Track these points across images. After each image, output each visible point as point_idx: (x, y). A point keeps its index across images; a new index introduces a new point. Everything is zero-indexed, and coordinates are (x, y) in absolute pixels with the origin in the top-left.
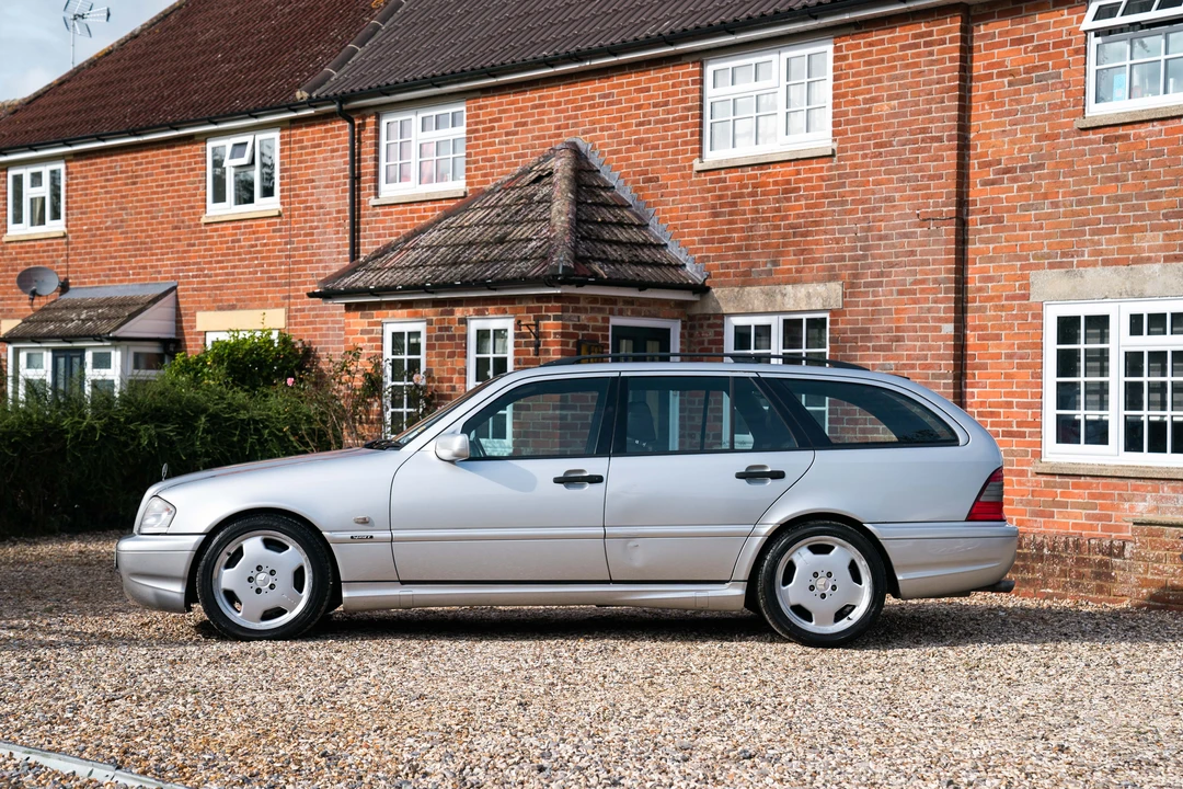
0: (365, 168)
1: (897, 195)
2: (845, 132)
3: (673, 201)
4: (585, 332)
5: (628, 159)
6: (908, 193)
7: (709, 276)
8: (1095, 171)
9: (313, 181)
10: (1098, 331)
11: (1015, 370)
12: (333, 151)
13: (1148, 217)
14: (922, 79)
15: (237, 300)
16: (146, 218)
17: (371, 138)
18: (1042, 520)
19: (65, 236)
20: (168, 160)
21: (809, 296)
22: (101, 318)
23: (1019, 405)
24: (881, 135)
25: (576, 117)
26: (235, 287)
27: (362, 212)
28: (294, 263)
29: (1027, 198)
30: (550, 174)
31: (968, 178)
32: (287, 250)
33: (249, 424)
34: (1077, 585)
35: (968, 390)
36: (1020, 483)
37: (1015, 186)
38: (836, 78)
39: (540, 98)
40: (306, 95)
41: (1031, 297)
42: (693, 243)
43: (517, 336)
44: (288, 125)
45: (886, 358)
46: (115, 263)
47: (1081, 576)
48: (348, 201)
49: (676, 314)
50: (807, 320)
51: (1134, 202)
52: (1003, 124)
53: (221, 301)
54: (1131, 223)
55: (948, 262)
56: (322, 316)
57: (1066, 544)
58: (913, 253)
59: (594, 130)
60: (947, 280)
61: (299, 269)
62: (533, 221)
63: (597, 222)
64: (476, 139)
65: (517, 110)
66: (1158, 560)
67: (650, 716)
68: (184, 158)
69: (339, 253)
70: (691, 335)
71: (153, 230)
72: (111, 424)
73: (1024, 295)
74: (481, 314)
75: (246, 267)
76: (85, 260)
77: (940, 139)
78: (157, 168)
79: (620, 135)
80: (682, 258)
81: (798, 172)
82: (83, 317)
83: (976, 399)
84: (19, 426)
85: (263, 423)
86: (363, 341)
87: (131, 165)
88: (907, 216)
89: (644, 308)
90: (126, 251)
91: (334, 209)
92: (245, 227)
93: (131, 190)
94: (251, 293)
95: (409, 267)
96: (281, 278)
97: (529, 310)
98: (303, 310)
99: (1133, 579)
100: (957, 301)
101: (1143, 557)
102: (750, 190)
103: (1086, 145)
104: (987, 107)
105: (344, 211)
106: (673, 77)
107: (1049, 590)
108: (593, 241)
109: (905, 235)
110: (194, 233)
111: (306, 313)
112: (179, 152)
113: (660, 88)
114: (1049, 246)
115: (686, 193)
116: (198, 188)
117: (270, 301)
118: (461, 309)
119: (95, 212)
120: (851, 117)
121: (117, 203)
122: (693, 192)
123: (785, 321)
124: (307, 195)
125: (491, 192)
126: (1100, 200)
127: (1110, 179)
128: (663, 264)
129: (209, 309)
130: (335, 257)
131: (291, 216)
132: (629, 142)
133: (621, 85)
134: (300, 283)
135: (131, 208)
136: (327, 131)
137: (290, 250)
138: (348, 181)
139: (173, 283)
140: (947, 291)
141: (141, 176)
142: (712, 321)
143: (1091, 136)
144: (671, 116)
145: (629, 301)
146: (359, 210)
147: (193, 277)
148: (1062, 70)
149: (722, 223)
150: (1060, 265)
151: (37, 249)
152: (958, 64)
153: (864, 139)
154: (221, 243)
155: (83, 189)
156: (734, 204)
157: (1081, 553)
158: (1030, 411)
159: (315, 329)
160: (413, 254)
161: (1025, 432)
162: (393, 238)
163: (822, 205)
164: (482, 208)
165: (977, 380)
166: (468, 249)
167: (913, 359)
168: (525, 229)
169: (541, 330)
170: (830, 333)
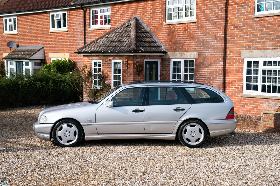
0: (87, 21)
1: (211, 32)
2: (199, 17)
3: (159, 31)
4: (139, 63)
5: (148, 21)
6: (213, 32)
7: (167, 49)
8: (257, 28)
9: (75, 24)
10: (256, 64)
11: (237, 73)
12: (80, 17)
13: (268, 39)
14: (217, 5)
15: (58, 51)
16: (36, 31)
17: (88, 14)
18: (242, 107)
19: (17, 34)
20: (41, 17)
21: (190, 55)
22: (27, 54)
23: (238, 81)
24: (207, 18)
25: (136, 11)
26: (57, 48)
27: (87, 31)
29: (241, 33)
30: (130, 25)
31: (227, 28)
33: (61, 82)
34: (250, 126)
35: (226, 77)
36: (237, 99)
37: (238, 31)
38: (197, 4)
39: (128, 6)
40: (73, 4)
41: (241, 56)
42: (163, 41)
43: (123, 64)
44: (69, 10)
45: (207, 70)
46: (29, 41)
47: (251, 124)
48: (83, 29)
49: (159, 58)
50: (190, 60)
51: (265, 35)
52: (236, 16)
53: (54, 51)
54: (264, 40)
55: (222, 48)
57: (248, 117)
58: (214, 46)
59: (140, 14)
60: (222, 52)
61: (72, 44)
62: (127, 37)
63: (141, 37)
64: (113, 15)
65: (122, 9)
66: (268, 121)
67: (155, 172)
68: (45, 17)
69: (81, 41)
70: (163, 63)
71: (38, 34)
72: (30, 82)
73: (239, 56)
74: (114, 58)
75: (60, 43)
76: (22, 40)
77: (221, 19)
78: (38, 19)
79: (147, 16)
80: (161, 45)
81: (188, 26)
82: (22, 54)
83: (228, 79)
84: (9, 83)
85: (65, 81)
86: (87, 63)
87: (32, 18)
88: (213, 37)
89: (152, 57)
90: (32, 38)
91: (80, 30)
92: (60, 34)
93: (33, 24)
94: (61, 49)
95: (98, 47)
96: (68, 46)
97: (126, 58)
99: (263, 125)
100: (224, 57)
101: (265, 121)
102: (177, 30)
103: (254, 22)
104: (232, 12)
105: (82, 31)
106: (159, 2)
107: (243, 127)
108: (140, 42)
109: (212, 41)
110: (48, 34)
112: (43, 15)
113: (156, 5)
114: (245, 45)
115: (162, 30)
116: (48, 24)
117: (65, 51)
118: (110, 57)
119: (24, 29)
120: (200, 13)
121: (29, 27)
122: (163, 30)
123: (184, 60)
124: (74, 27)
125: (117, 29)
126: (257, 35)
127: (260, 30)
128: (156, 47)
129: (51, 53)
131: (70, 32)
132: (149, 17)
133: (147, 4)
134: (72, 47)
135: (33, 28)
136: (78, 12)
137: (70, 40)
138: (83, 24)
139: (43, 46)
140: (222, 55)
141: (35, 21)
142: (168, 60)
143: (256, 19)
144: (158, 12)
145: (149, 56)
146: (86, 31)
147: (48, 45)
148: (249, 4)
149: (170, 37)
150: (248, 49)
151: (11, 37)
152: (225, 2)
153: (203, 19)
154: (54, 37)
155: (21, 23)
156: (173, 33)
157: (251, 119)
158: (240, 83)
159: (76, 58)
160: (99, 44)
161: (239, 87)
162: (94, 38)
163: (193, 34)
164: (115, 33)
165: (228, 75)
166: (111, 43)
167: (214, 70)
168: (125, 38)
169: (129, 63)
170: (195, 63)
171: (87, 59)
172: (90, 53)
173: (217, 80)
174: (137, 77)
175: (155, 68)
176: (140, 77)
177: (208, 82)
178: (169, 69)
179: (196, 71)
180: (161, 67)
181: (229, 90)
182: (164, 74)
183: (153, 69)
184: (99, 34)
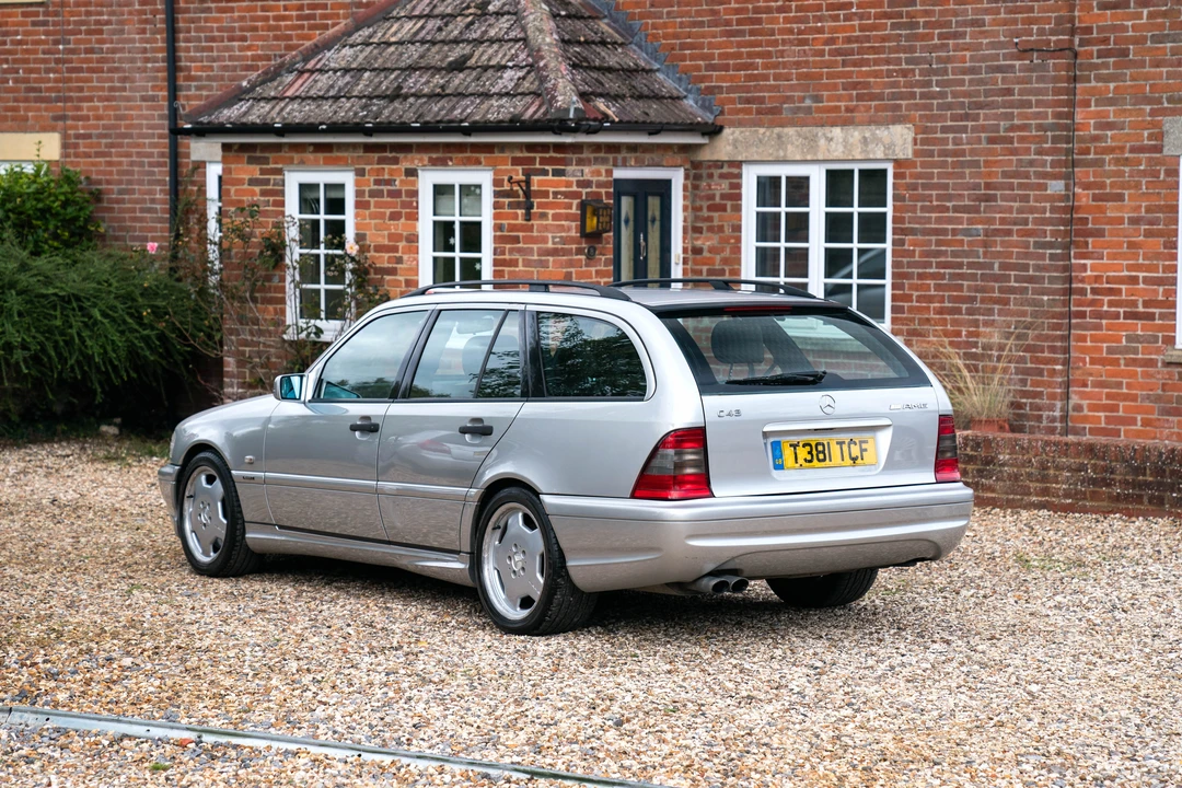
1: (987, 18)
3: (668, 13)
4: (589, 190)
6: (1003, 16)
7: (722, 113)
11: (1141, 238)
18: (1176, 419)
21: (865, 141)
23: (1148, 281)
28: (70, 70)
29: (1162, 25)
32: (58, 52)
33: (69, 302)
36: (1146, 375)
37: (1145, 12)
41: (1165, 150)
42: (698, 68)
43: (497, 194)
45: (971, 221)
49: (679, 161)
50: (861, 171)
56: (120, 145)
58: (1009, 92)
61: (79, 80)
62: (499, 40)
63: (579, 43)
69: (147, 60)
70: (696, 187)
73: (1155, 146)
74: (439, 163)
80: (682, 87)
83: (1089, 273)
85: (89, 300)
86: (252, 194)
88: (1001, 45)
89: (647, 156)
95: (324, 98)
96: (49, 90)
97: (516, 161)
98: (89, 136)
100: (1068, 152)
108: (585, 68)
109: (999, 69)
111: (94, 140)
117: (30, 123)
118: (409, 156)
128: (663, 97)
130: (139, 64)
137: (63, 52)
140: (1055, 140)
142: (725, 170)
145: (633, 148)
149: (741, 44)
156: (759, 21)
158: (1161, 289)
159: (110, 164)
160: (325, 79)
161: (1154, 314)
162: (236, 44)
163: (884, 27)
164: (410, 18)
165: (1090, 249)
166: (409, 76)
167: (1009, 224)
168: (490, 51)
169: (534, 188)
170: (894, 188)
171: (252, 167)
172: (280, 132)
173: (1031, 280)
174: (584, 269)
175: (658, 218)
176: (593, 269)
177: (977, 291)
178: (736, 222)
179: (902, 229)
180: (685, 208)
181: (1098, 327)
182: (705, 247)
183: (649, 223)
184: (272, 22)
